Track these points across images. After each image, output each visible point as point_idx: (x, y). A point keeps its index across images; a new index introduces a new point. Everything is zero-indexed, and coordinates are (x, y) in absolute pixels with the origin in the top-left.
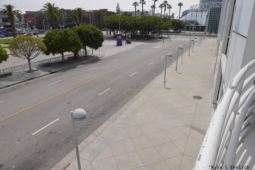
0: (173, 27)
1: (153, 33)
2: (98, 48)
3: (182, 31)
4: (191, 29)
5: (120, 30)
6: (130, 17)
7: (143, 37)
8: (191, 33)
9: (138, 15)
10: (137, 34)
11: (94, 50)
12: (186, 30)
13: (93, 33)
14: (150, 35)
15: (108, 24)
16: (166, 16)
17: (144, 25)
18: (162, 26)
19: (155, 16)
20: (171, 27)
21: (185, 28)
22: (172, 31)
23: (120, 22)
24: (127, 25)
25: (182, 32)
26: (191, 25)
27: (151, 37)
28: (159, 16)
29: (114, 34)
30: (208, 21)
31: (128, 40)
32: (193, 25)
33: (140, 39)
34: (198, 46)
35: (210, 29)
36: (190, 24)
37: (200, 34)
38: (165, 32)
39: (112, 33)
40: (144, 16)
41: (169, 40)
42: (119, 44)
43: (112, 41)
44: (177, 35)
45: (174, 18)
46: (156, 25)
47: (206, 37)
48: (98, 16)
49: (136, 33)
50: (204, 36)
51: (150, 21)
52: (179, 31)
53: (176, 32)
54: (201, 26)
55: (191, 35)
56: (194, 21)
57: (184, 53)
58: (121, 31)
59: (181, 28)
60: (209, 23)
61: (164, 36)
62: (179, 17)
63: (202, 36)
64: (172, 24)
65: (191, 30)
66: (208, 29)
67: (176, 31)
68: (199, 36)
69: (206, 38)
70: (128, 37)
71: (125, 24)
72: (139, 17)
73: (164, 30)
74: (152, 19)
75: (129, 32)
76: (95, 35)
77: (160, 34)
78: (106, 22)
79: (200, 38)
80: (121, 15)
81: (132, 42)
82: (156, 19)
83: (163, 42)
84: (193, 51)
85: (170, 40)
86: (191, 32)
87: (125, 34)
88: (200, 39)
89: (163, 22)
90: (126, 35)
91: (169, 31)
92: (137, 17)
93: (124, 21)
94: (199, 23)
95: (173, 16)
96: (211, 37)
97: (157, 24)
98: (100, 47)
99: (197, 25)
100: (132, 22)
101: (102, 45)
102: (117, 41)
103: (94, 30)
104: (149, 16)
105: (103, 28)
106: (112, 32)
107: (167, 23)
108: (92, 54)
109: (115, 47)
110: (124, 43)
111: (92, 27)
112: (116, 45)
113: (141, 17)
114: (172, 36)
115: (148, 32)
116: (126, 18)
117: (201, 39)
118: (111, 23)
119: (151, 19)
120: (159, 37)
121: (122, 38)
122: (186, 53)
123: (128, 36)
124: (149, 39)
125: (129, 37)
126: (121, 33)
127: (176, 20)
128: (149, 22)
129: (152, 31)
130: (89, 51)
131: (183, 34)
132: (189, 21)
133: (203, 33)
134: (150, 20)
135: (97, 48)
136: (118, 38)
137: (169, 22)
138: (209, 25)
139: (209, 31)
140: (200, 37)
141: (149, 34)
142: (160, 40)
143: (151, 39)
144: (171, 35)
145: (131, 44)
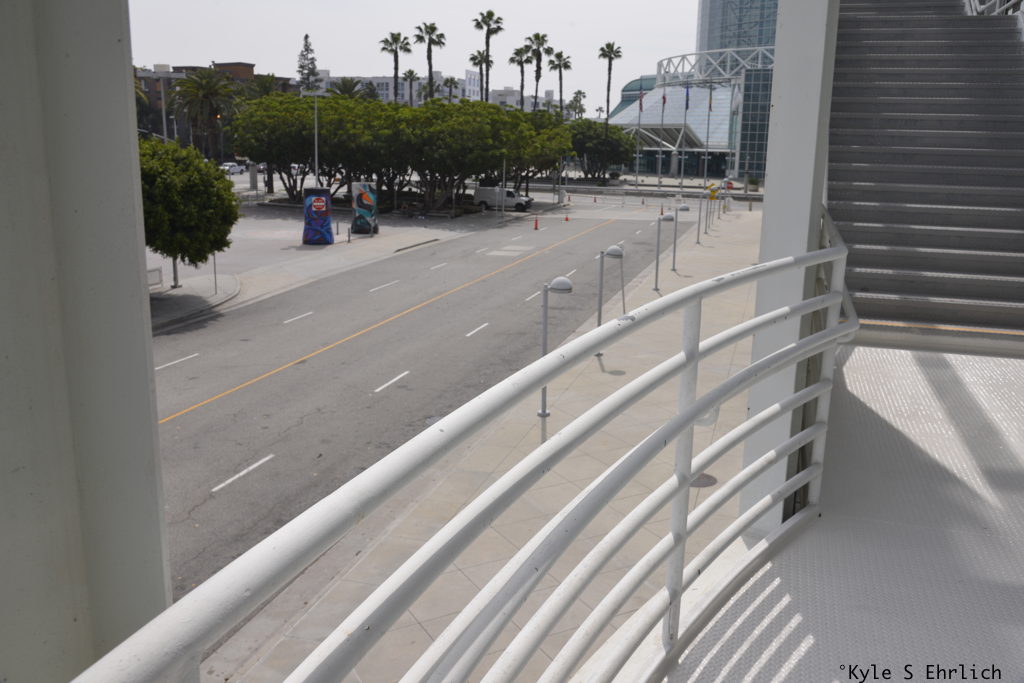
0: (580, 156)
1: (483, 183)
2: (206, 259)
3: (625, 174)
4: (666, 164)
5: (320, 167)
6: (366, 108)
7: (434, 201)
8: (664, 183)
9: (407, 98)
10: (406, 189)
11: (184, 267)
12: (641, 173)
13: (178, 181)
14: (470, 196)
15: (257, 140)
16: (544, 105)
17: (440, 148)
18: (527, 153)
19: (490, 101)
20: (572, 157)
21: (638, 161)
22: (575, 174)
23: (321, 127)
24: (353, 145)
25: (622, 178)
26: (664, 146)
27: (476, 201)
28: (512, 102)
29: (290, 189)
30: (739, 128)
31: (361, 217)
32: (673, 148)
33: (422, 215)
34: (698, 243)
35: (751, 167)
36: (658, 144)
37: (706, 188)
38: (541, 180)
39: (278, 185)
40: (439, 100)
41: (564, 216)
42: (317, 237)
43: (279, 221)
44: (601, 193)
45: (585, 116)
46: (498, 148)
47: (734, 204)
48: (205, 96)
49: (401, 182)
50: (723, 198)
51: (465, 128)
52: (607, 176)
53: (594, 181)
54: (710, 154)
55: (664, 195)
56: (678, 131)
57: (635, 280)
58: (324, 173)
59: (618, 162)
60: (744, 137)
61: (537, 197)
62: (605, 109)
63: (711, 197)
64: (573, 143)
65: (666, 172)
66: (742, 166)
67: (593, 176)
68: (697, 197)
69: (732, 208)
70: (361, 204)
71: (345, 137)
72: (415, 107)
73: (540, 171)
74: (479, 119)
75: (367, 180)
76: (189, 190)
77: (517, 189)
78: (244, 128)
79: (704, 207)
80: (324, 97)
81: (382, 229)
82: (496, 117)
83: (536, 228)
84: (674, 270)
85: (567, 219)
86: (666, 181)
87: (344, 189)
88: (703, 214)
89: (534, 133)
90: (350, 190)
91: (564, 174)
92: (405, 106)
93: (340, 123)
94: (699, 141)
95: (576, 104)
96: (754, 204)
97: (501, 141)
98: (220, 249)
99: (692, 147)
100: (382, 128)
101: (227, 244)
102: (307, 224)
103: (184, 164)
104: (462, 101)
105: (230, 158)
106: (276, 176)
107: (550, 139)
108: (174, 287)
109: (293, 250)
110: (341, 230)
111: (176, 151)
112: (301, 242)
113: (425, 104)
114: (576, 199)
115: (462, 180)
116: (350, 110)
117: (709, 214)
118: (273, 131)
119: (470, 119)
120: (514, 201)
121: (330, 207)
122: (645, 276)
123: (360, 196)
124: (468, 212)
125: (365, 202)
126: (325, 183)
127: (595, 122)
128: (462, 133)
129: (478, 174)
130: (159, 270)
131: (627, 187)
132: (655, 131)
133: (717, 183)
134: (468, 122)
135: (204, 258)
136: (311, 206)
137: (558, 134)
138: (743, 147)
139: (746, 178)
140: (705, 202)
141: (465, 188)
142: (517, 219)
143: (476, 212)
144: (574, 191)
145: (376, 236)
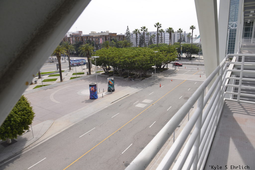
31: (109, 87)
42: (92, 97)
70: (109, 84)
136: (90, 89)
145: (113, 92)
